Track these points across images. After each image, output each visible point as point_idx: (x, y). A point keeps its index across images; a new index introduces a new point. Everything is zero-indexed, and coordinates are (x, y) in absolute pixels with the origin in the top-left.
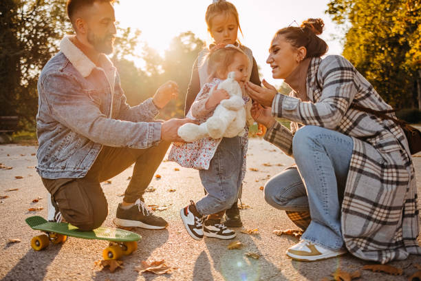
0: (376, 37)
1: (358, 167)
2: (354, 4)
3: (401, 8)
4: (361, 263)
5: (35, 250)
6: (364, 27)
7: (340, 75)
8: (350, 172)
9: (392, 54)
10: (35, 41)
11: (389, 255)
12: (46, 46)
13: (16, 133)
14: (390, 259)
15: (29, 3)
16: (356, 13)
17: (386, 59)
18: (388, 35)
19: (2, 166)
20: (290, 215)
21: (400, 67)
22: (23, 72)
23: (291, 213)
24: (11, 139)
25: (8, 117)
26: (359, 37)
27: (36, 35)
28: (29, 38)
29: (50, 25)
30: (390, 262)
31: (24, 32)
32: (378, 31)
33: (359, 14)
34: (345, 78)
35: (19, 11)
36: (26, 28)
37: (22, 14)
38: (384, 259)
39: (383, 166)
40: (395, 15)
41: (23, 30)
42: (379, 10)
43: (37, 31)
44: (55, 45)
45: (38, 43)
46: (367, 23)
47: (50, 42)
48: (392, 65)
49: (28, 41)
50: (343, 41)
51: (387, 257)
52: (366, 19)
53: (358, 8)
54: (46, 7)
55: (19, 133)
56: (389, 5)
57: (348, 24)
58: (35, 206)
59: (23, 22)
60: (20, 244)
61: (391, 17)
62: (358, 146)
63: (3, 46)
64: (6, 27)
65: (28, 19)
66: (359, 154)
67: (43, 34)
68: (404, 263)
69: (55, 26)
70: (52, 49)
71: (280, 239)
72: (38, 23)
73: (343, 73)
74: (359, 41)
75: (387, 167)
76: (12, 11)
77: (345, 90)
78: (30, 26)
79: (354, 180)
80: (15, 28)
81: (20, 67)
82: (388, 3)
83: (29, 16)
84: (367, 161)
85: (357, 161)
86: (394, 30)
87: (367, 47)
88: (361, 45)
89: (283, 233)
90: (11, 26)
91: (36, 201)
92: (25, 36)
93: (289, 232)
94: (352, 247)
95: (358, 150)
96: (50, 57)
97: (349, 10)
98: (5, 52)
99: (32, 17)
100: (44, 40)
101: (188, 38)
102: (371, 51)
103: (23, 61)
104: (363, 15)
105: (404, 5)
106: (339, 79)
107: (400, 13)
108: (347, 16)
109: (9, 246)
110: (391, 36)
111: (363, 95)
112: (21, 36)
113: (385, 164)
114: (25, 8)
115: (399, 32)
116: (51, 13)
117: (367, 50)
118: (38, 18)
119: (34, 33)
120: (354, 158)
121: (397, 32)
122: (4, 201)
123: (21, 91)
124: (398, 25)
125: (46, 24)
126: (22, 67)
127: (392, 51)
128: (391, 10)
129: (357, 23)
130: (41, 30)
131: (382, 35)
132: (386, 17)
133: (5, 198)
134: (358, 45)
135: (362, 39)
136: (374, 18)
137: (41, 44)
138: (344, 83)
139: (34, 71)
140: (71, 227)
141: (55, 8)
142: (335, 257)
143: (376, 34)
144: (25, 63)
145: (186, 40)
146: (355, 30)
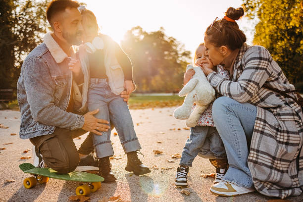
0: (278, 28)
1: (260, 129)
2: (261, 5)
3: (296, 7)
4: (266, 199)
5: (26, 188)
6: (269, 21)
7: (258, 63)
8: (255, 134)
9: (290, 41)
10: (25, 33)
11: (287, 192)
12: (33, 37)
13: (11, 102)
14: (288, 195)
15: (21, 6)
16: (262, 11)
17: (285, 44)
18: (287, 27)
19: (1, 126)
20: (213, 162)
21: (296, 51)
22: (16, 57)
23: (213, 160)
24: (7, 106)
25: (5, 90)
26: (265, 29)
27: (26, 29)
28: (20, 31)
29: (36, 22)
30: (288, 197)
31: (17, 28)
32: (279, 24)
33: (265, 12)
34: (260, 66)
35: (13, 12)
36: (18, 25)
37: (16, 14)
38: (283, 195)
39: (278, 130)
40: (293, 12)
41: (16, 26)
42: (280, 9)
43: (26, 27)
44: (39, 36)
45: (27, 36)
46: (271, 18)
47: (36, 35)
48: (290, 49)
49: (20, 34)
50: (253, 32)
51: (285, 194)
52: (270, 16)
53: (264, 8)
54: (33, 9)
55: (13, 101)
56: (287, 5)
57: (257, 20)
58: (25, 155)
59: (16, 20)
60: (14, 183)
61: (289, 14)
62: (260, 113)
63: (2, 38)
64: (4, 24)
65: (19, 18)
66: (261, 120)
67: (31, 29)
68: (298, 198)
69: (39, 23)
70: (37, 40)
71: (206, 180)
72: (27, 20)
73: (260, 62)
74: (265, 32)
75: (281, 132)
76: (8, 12)
77: (258, 76)
78: (21, 23)
79: (258, 139)
80: (11, 25)
81: (14, 53)
82: (287, 3)
83: (21, 16)
84: (267, 125)
85: (259, 125)
86: (291, 24)
87: (271, 36)
88: (266, 35)
89: (208, 176)
90: (8, 23)
91: (26, 152)
92: (18, 31)
93: (212, 175)
94: (259, 187)
95: (260, 117)
96: (36, 45)
97: (257, 9)
98: (3, 42)
99: (23, 17)
100: (31, 34)
101: (137, 31)
102: (274, 39)
103: (16, 49)
104: (268, 12)
105: (299, 4)
106: (256, 66)
107: (296, 10)
108: (256, 14)
109: (6, 185)
110: (289, 28)
111: (273, 79)
112: (15, 30)
113: (280, 128)
114: (18, 10)
115: (295, 25)
116: (36, 13)
117: (271, 39)
118: (27, 17)
119: (24, 28)
120: (257, 123)
121: (293, 25)
122: (2, 152)
123: (15, 70)
124: (294, 20)
125: (33, 21)
126: (16, 53)
127: (290, 39)
128: (289, 8)
129: (263, 19)
130: (30, 26)
131: (282, 27)
132: (285, 14)
133: (3, 149)
134: (264, 35)
135: (267, 31)
136: (276, 15)
137: (29, 37)
138: (259, 70)
139: (24, 56)
140: (52, 171)
141: (39, 10)
142: (246, 194)
143: (278, 27)
144: (18, 50)
145: (136, 33)
146: (262, 24)
